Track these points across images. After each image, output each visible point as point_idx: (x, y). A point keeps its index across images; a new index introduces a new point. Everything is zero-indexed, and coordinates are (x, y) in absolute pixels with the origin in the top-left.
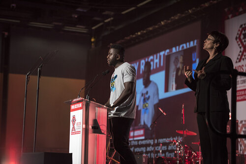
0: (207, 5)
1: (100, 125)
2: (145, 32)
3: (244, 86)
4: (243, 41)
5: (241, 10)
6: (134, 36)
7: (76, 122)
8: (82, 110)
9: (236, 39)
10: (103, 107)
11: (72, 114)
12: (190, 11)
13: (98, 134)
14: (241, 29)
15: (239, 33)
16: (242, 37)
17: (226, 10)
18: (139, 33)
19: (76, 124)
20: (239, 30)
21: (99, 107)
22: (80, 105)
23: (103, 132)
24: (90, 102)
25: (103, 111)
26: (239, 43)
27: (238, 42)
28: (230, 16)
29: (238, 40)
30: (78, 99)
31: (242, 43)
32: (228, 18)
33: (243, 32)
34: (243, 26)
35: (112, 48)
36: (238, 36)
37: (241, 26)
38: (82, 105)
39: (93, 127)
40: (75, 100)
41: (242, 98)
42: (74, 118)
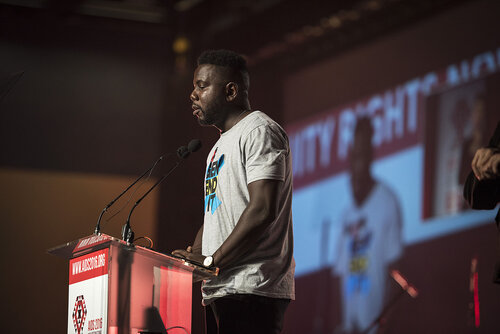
1: (167, 327)
7: (88, 318)
8: (106, 276)
10: (178, 267)
11: (75, 290)
19: (86, 326)
21: (166, 265)
22: (100, 260)
24: (134, 250)
25: (179, 280)
30: (93, 240)
35: (204, 62)
38: (108, 260)
40: (84, 243)
42: (80, 303)
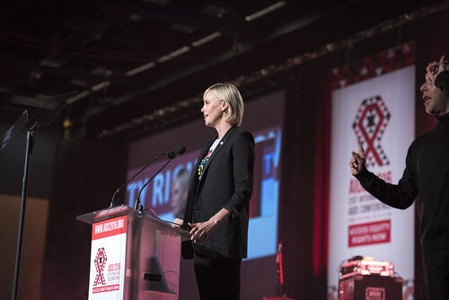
0: (297, 61)
1: (164, 271)
2: (173, 109)
3: (368, 217)
4: (368, 130)
5: (364, 71)
6: (151, 117)
7: (108, 263)
8: (125, 235)
9: (354, 126)
11: (96, 245)
12: (264, 72)
13: (159, 293)
14: (363, 108)
15: (360, 115)
16: (365, 123)
17: (335, 71)
18: (161, 112)
19: (105, 269)
20: (360, 111)
22: (120, 223)
23: (171, 288)
26: (360, 134)
27: (357, 133)
28: (342, 83)
29: (357, 129)
31: (365, 134)
32: (339, 87)
33: (368, 114)
34: (369, 103)
36: (357, 121)
37: (364, 102)
39: (146, 276)
40: (103, 213)
41: (362, 239)
42: (101, 253)
